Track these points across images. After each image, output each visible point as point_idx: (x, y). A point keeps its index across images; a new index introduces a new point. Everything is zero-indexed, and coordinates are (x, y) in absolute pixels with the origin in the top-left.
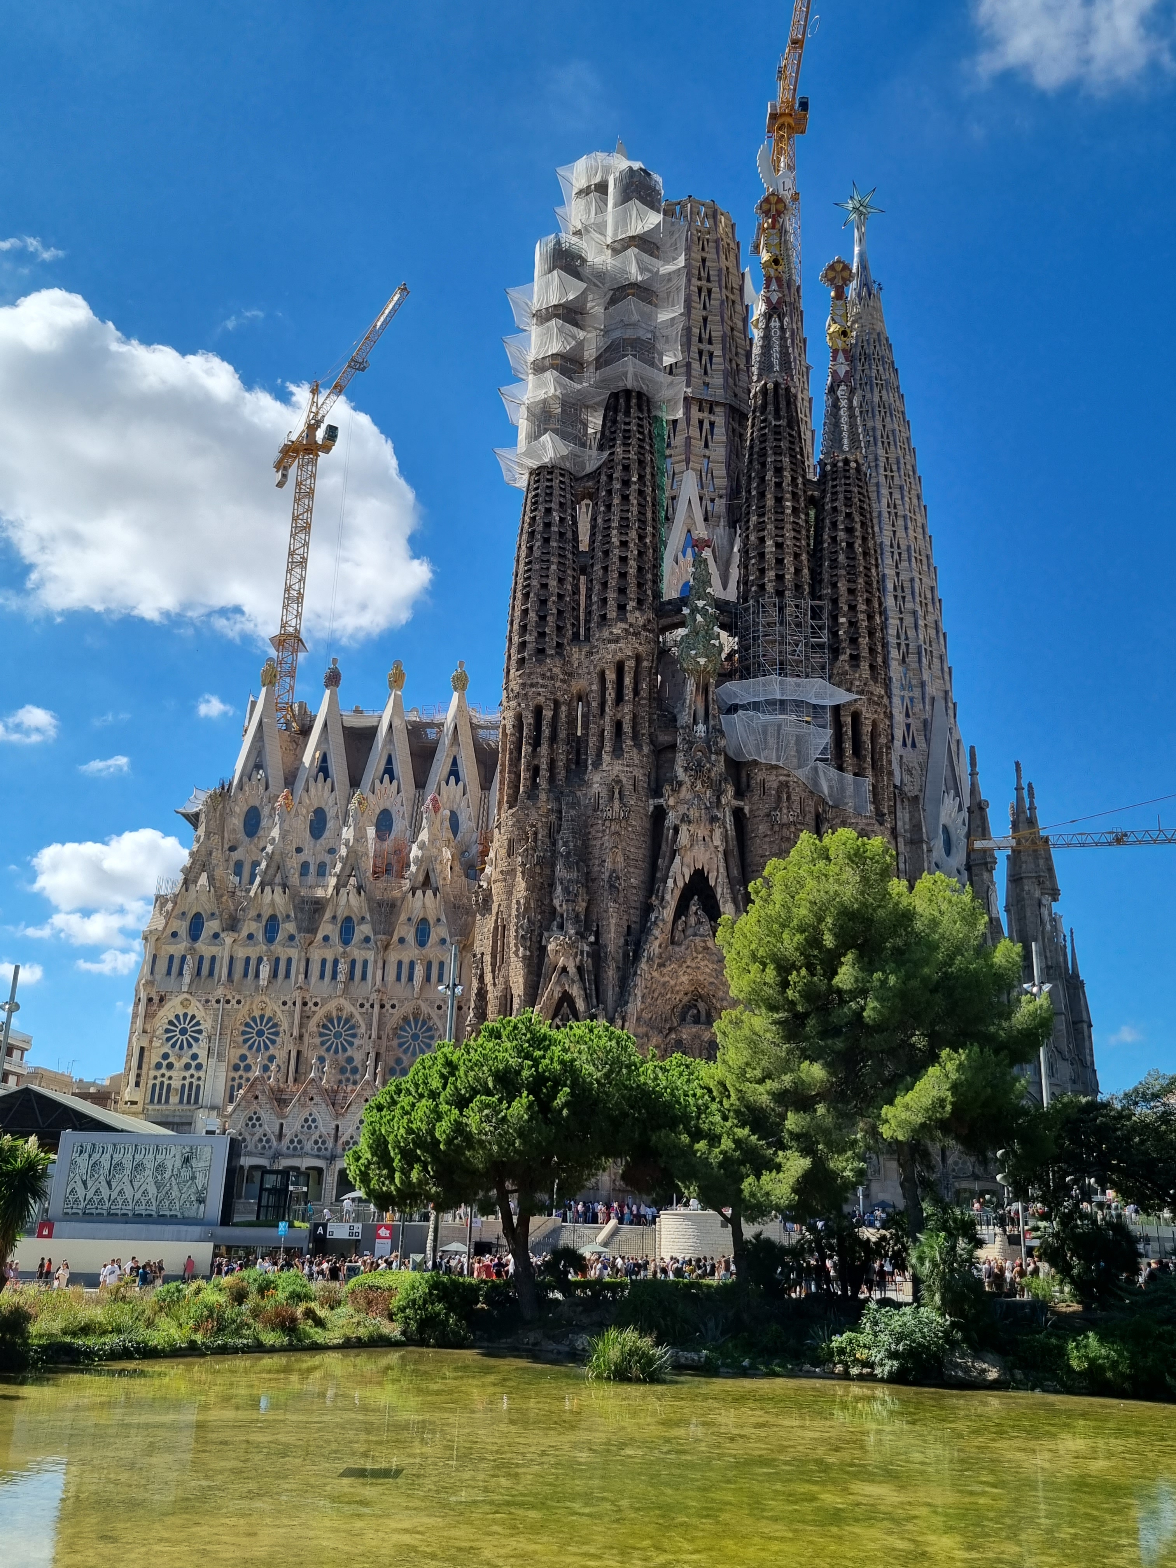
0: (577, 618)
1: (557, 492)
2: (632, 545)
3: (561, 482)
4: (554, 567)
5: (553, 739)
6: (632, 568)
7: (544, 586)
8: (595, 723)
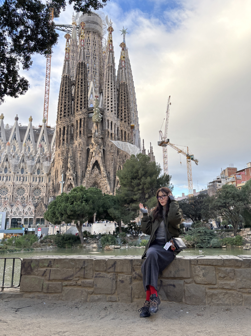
0: (72, 110)
1: (68, 83)
2: (83, 96)
3: (69, 81)
4: (67, 99)
5: (67, 134)
6: (83, 100)
7: (65, 103)
8: (76, 131)
